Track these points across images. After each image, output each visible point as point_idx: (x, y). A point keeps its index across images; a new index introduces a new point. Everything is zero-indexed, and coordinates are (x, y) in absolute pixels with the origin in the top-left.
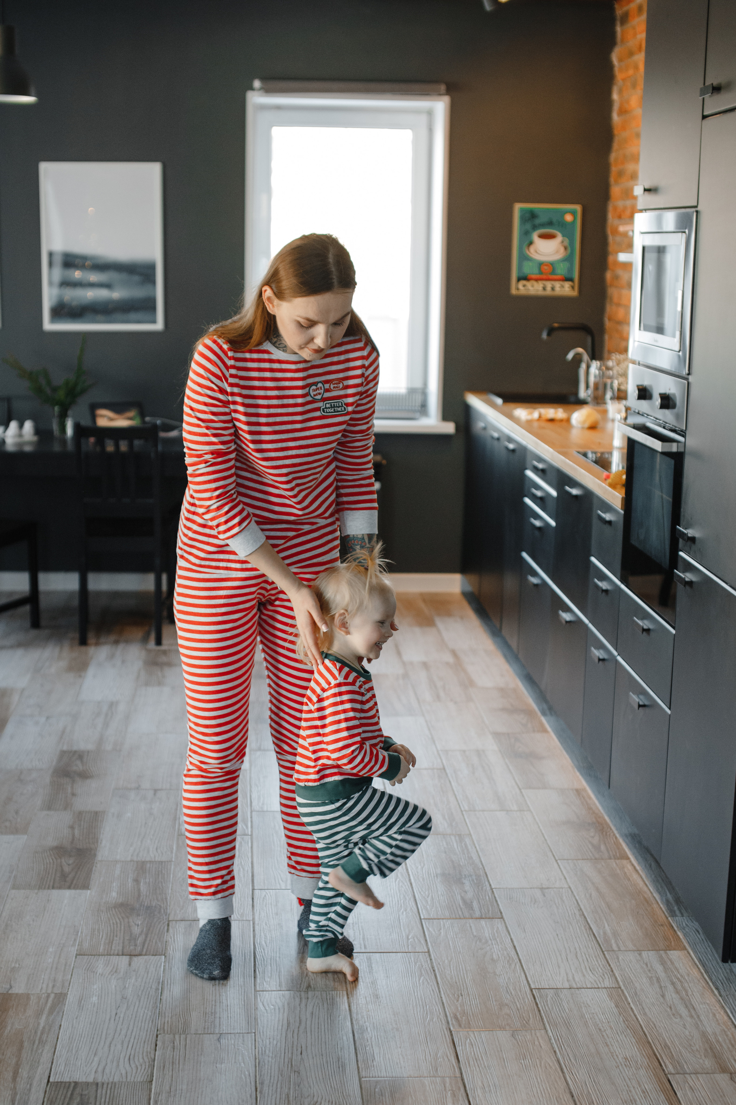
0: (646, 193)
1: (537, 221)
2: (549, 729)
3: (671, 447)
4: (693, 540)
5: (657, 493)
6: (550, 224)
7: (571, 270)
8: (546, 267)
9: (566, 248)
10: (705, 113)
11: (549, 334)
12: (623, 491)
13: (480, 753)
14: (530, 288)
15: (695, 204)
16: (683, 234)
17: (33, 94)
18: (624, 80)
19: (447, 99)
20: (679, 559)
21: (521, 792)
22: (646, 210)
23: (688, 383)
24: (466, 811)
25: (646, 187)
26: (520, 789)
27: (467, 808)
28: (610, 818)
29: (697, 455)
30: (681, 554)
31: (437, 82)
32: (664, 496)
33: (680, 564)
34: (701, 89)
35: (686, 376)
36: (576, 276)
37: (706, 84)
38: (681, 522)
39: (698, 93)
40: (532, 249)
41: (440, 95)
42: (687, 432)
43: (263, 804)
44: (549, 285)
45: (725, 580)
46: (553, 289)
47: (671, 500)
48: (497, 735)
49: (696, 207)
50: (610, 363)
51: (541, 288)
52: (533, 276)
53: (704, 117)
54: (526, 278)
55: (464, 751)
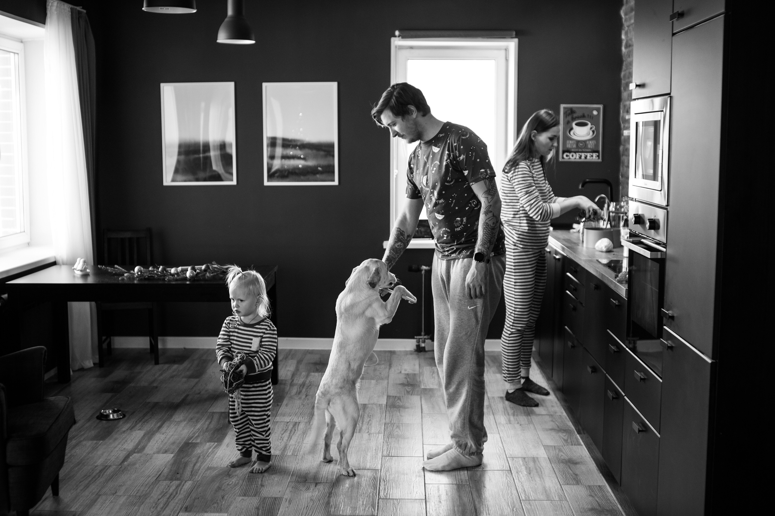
0: (637, 88)
1: (575, 115)
2: (582, 443)
3: (657, 254)
4: (672, 318)
5: (649, 286)
6: (583, 117)
7: (597, 145)
8: (581, 144)
9: (593, 132)
10: (674, 32)
11: (582, 186)
12: (627, 286)
13: (535, 460)
14: (571, 157)
15: (669, 92)
16: (662, 112)
17: (254, 39)
18: (628, 26)
19: (516, 40)
20: (664, 332)
21: (561, 487)
22: (638, 99)
23: (668, 212)
24: (523, 500)
25: (637, 84)
26: (561, 485)
27: (524, 498)
28: (621, 507)
29: (675, 260)
30: (665, 327)
31: (510, 30)
32: (654, 288)
33: (664, 335)
34: (671, 16)
35: (666, 207)
36: (600, 149)
37: (674, 12)
38: (665, 305)
39: (669, 18)
40: (572, 133)
41: (512, 38)
42: (667, 245)
43: (387, 494)
44: (583, 155)
45: (694, 345)
46: (586, 157)
47: (657, 291)
48: (546, 447)
49: (669, 94)
50: (622, 204)
51: (578, 157)
52: (573, 150)
53: (673, 34)
54: (569, 151)
55: (524, 458)
